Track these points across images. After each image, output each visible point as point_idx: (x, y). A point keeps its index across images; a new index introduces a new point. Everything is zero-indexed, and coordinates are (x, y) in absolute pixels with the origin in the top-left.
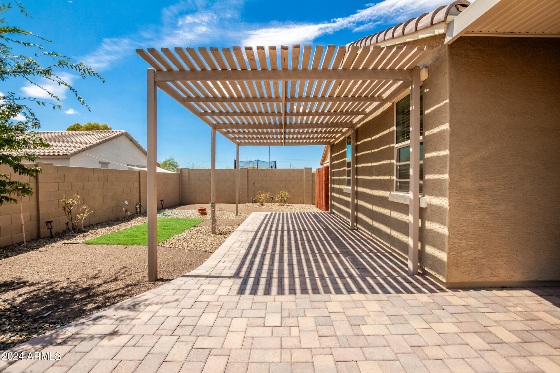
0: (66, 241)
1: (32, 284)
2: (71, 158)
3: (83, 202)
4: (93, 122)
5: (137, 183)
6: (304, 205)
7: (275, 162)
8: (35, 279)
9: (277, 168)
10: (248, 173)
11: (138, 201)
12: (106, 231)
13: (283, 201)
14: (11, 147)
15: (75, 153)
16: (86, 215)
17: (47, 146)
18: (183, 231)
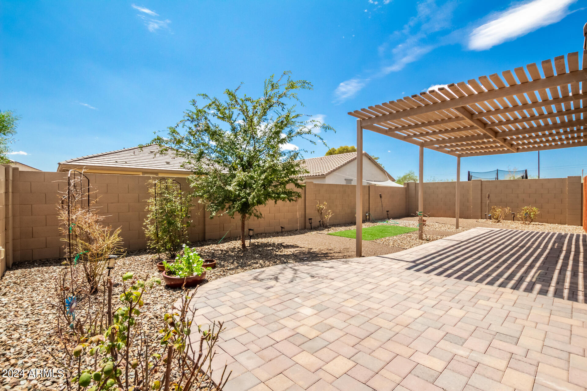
0: (318, 232)
1: (301, 247)
2: (327, 177)
3: (329, 207)
4: (344, 146)
5: (368, 195)
6: (566, 226)
7: (526, 171)
8: (302, 246)
9: (529, 178)
10: (481, 185)
11: (368, 211)
12: (343, 229)
13: (528, 219)
14: (294, 174)
15: (329, 173)
16: (330, 216)
17: (308, 172)
18: (396, 235)
